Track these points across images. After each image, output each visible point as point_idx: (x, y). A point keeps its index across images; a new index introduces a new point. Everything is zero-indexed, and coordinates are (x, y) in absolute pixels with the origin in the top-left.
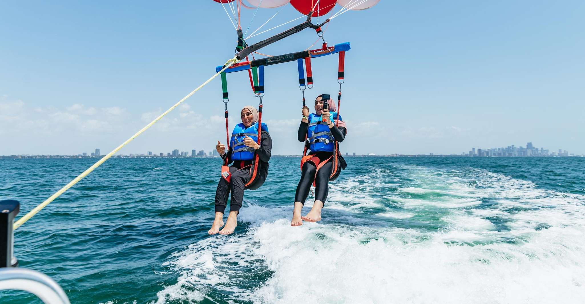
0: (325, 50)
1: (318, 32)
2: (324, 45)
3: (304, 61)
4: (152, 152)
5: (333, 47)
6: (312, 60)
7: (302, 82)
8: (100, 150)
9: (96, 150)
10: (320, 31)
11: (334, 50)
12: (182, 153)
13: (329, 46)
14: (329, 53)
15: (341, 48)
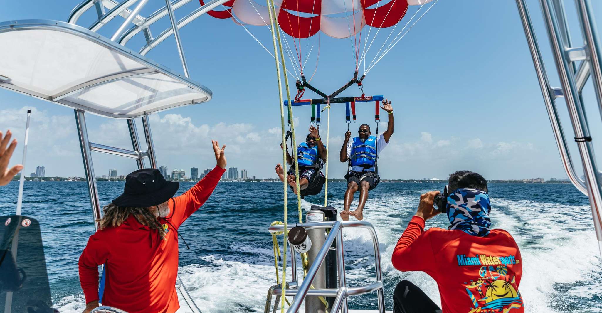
0: (363, 99)
1: (359, 86)
2: (363, 95)
3: (350, 103)
4: (116, 171)
5: (371, 97)
6: (356, 104)
7: (348, 119)
8: (45, 169)
9: (38, 168)
10: (361, 85)
11: (371, 99)
12: (173, 173)
13: (366, 96)
14: (365, 101)
15: (377, 99)
